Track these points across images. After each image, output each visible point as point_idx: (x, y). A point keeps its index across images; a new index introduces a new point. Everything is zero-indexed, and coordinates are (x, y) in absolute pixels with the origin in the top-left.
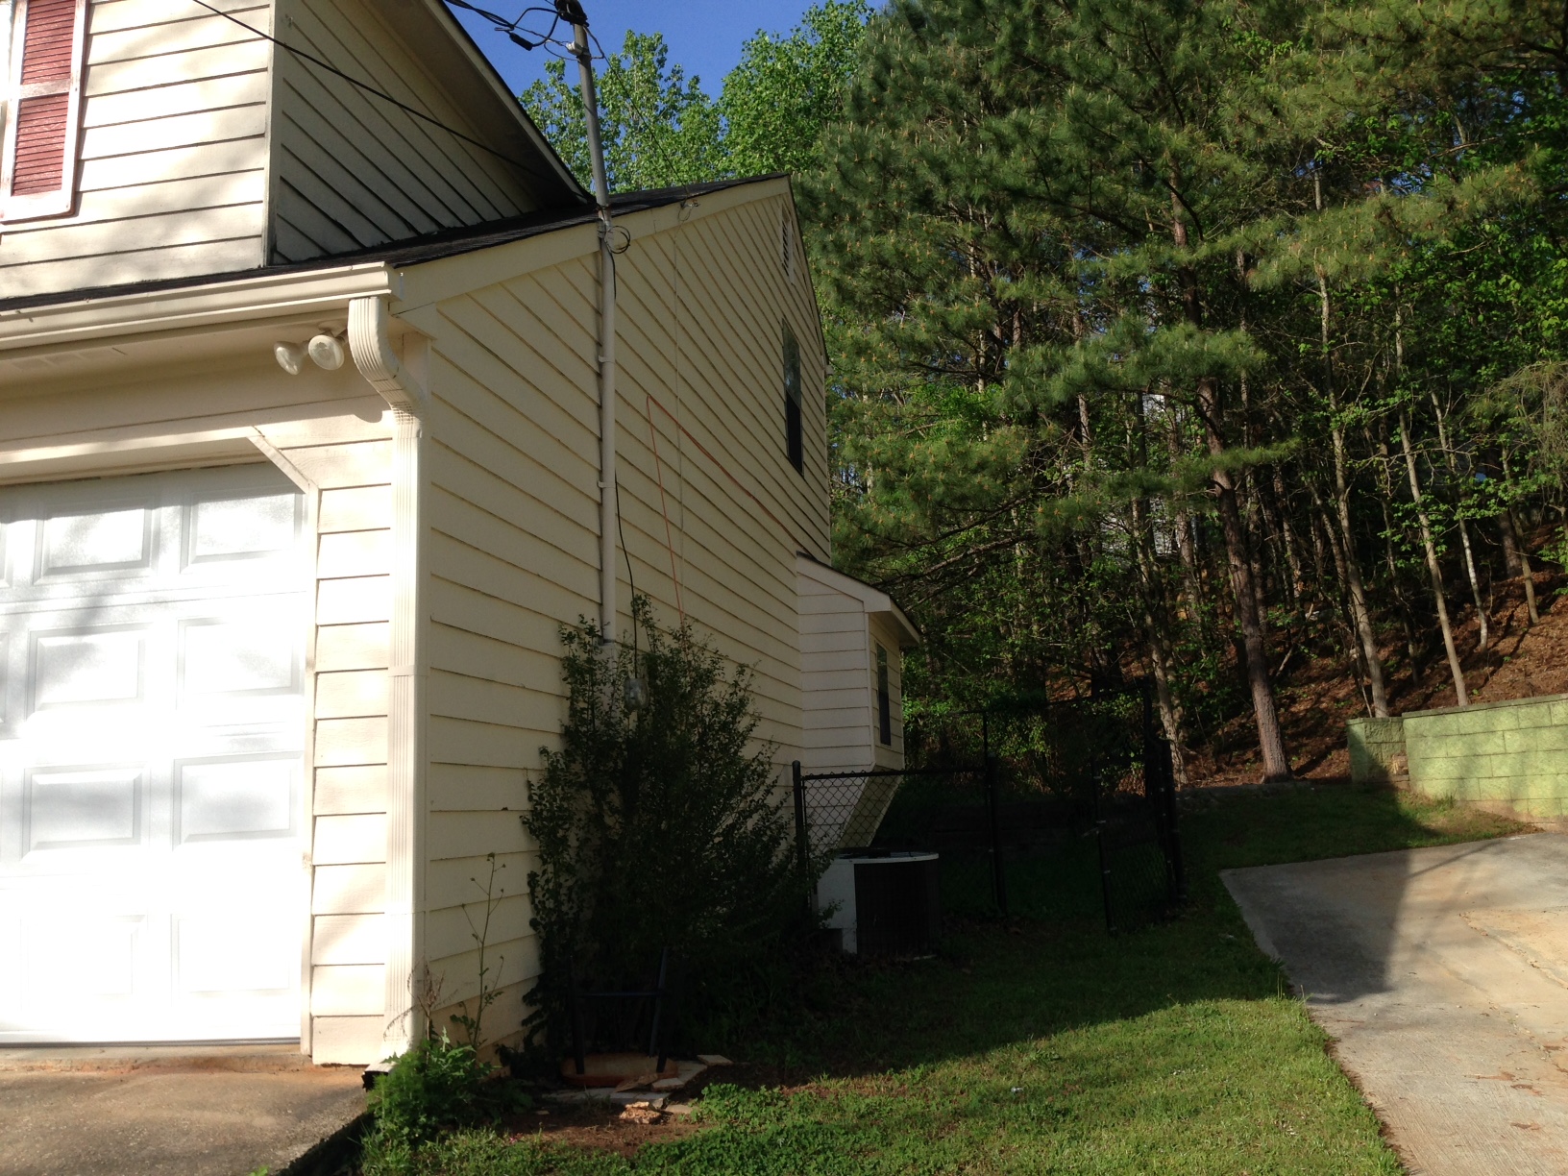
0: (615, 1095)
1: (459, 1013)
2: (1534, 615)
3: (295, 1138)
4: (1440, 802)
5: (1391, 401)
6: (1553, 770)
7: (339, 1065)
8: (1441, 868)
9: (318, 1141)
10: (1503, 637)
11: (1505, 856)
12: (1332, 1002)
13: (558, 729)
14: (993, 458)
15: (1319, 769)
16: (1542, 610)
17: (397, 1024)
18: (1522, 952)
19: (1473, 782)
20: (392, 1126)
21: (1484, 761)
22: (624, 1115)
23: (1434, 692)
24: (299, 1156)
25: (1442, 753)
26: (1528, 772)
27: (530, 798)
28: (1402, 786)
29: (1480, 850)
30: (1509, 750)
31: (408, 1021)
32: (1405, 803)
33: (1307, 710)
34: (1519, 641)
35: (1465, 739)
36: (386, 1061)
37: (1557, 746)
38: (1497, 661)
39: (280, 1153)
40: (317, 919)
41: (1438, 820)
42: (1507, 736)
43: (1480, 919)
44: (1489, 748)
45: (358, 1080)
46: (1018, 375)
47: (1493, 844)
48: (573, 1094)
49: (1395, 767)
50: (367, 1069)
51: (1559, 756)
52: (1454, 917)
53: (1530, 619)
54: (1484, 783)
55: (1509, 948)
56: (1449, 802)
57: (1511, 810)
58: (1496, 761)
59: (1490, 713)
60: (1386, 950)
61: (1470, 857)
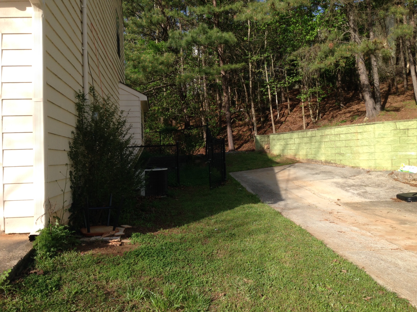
0: (104, 238)
1: (55, 215)
2: (289, 112)
3: (11, 258)
4: (278, 156)
5: (265, 55)
6: (306, 148)
7: (15, 234)
8: (282, 171)
9: (20, 259)
10: (282, 117)
11: (296, 168)
12: (272, 203)
13: (75, 126)
14: (165, 61)
15: (241, 149)
16: (291, 111)
17: (39, 220)
18: (310, 190)
19: (286, 151)
20: (43, 252)
21: (289, 146)
22: (110, 244)
23: (267, 130)
24: (15, 264)
25: (279, 144)
26: (300, 148)
27: (70, 147)
28: (268, 152)
29: (289, 167)
30: (296, 143)
31: (43, 218)
32: (270, 156)
33: (236, 134)
34: (286, 118)
35: (285, 140)
36: (37, 231)
37: (308, 142)
38: (282, 123)
39: (8, 264)
40: (5, 185)
41: (278, 160)
42: (295, 139)
43: (297, 183)
44: (291, 142)
45: (27, 238)
46: (173, 38)
47: (292, 166)
48: (89, 239)
49: (265, 147)
50: (31, 234)
51: (308, 144)
52: (290, 183)
53: (288, 113)
54: (289, 151)
55: (307, 190)
56: (279, 156)
57: (295, 157)
58: (292, 145)
59: (292, 134)
60: (279, 191)
61: (288, 169)
